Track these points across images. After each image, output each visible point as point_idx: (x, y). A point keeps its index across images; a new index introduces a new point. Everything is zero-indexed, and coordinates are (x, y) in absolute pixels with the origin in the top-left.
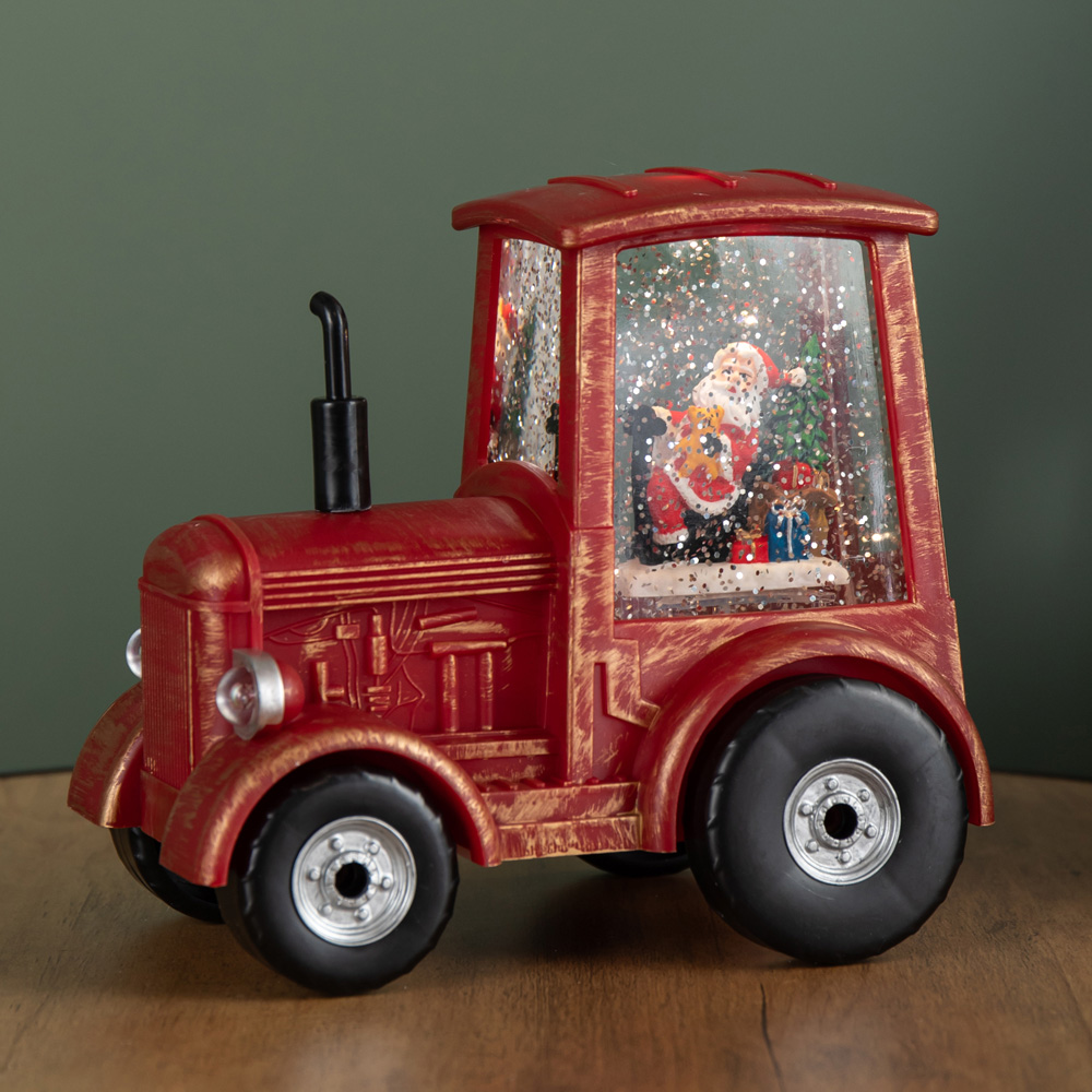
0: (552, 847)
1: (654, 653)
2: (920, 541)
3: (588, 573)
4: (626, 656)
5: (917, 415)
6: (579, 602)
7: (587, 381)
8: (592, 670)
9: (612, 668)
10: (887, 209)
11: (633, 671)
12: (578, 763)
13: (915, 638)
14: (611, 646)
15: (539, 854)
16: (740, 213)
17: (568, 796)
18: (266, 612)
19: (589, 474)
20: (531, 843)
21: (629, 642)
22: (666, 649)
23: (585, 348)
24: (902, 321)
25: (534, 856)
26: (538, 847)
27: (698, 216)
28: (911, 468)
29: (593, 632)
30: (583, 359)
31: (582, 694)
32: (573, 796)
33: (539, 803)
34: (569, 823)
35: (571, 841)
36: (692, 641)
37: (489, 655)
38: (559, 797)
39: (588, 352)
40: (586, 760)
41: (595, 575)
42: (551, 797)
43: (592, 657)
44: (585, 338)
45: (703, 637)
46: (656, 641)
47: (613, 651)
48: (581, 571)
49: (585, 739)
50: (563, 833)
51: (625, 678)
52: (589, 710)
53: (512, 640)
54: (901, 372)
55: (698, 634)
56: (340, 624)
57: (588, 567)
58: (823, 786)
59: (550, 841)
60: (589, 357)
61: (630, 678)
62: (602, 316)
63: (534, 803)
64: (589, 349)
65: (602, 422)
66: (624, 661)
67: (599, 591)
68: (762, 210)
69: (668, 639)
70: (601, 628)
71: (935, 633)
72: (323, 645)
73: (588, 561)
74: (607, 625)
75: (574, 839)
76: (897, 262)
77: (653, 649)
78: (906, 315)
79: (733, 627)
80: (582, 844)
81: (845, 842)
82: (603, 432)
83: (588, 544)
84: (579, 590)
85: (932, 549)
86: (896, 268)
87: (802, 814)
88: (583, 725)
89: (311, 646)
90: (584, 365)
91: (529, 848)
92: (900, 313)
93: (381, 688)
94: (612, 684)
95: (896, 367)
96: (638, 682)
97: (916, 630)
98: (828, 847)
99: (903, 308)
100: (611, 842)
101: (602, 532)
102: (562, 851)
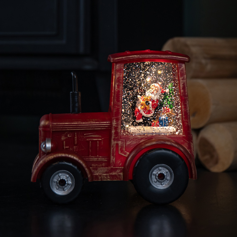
0: (104, 179)
1: (129, 142)
2: (185, 123)
3: (115, 126)
4: (123, 142)
5: (185, 98)
6: (113, 132)
7: (117, 89)
8: (115, 145)
9: (120, 145)
10: (178, 57)
11: (124, 146)
12: (112, 163)
13: (184, 142)
14: (120, 140)
15: (102, 180)
16: (148, 57)
17: (109, 169)
18: (52, 131)
19: (116, 107)
20: (100, 178)
21: (123, 140)
22: (131, 142)
23: (116, 82)
24: (183, 79)
25: (101, 180)
26: (101, 179)
27: (139, 57)
28: (184, 108)
29: (116, 138)
30: (116, 84)
31: (113, 149)
32: (110, 169)
33: (103, 170)
34: (108, 174)
35: (108, 178)
36: (137, 140)
37: (98, 141)
38: (107, 169)
39: (117, 83)
40: (113, 162)
41: (117, 126)
42: (105, 169)
43: (116, 142)
44: (117, 80)
45: (139, 140)
46: (129, 140)
47: (120, 141)
48: (114, 125)
49: (113, 158)
50: (106, 176)
51: (122, 147)
52: (114, 153)
53: (103, 139)
54: (182, 89)
55: (138, 139)
56: (69, 134)
57: (115, 125)
58: (158, 170)
59: (104, 178)
60: (117, 84)
61: (123, 147)
62: (120, 76)
63: (102, 170)
64: (117, 82)
65: (119, 97)
66: (122, 143)
67: (117, 129)
68: (152, 56)
69: (132, 140)
70: (118, 137)
71: (188, 141)
72: (65, 138)
73: (115, 124)
74: (119, 136)
75: (109, 177)
76: (182, 68)
77: (128, 141)
78: (184, 78)
79: (145, 138)
80: (110, 178)
81: (162, 181)
82: (119, 99)
83: (116, 120)
84: (113, 129)
85: (188, 125)
86: (182, 69)
87: (154, 175)
88: (113, 155)
89: (63, 138)
90: (116, 85)
91: (99, 178)
92: (182, 78)
93: (76, 147)
94: (119, 148)
95: (181, 88)
96: (125, 148)
97: (184, 140)
98: (159, 182)
99: (183, 77)
100: (117, 179)
101: (119, 118)
102: (106, 180)
